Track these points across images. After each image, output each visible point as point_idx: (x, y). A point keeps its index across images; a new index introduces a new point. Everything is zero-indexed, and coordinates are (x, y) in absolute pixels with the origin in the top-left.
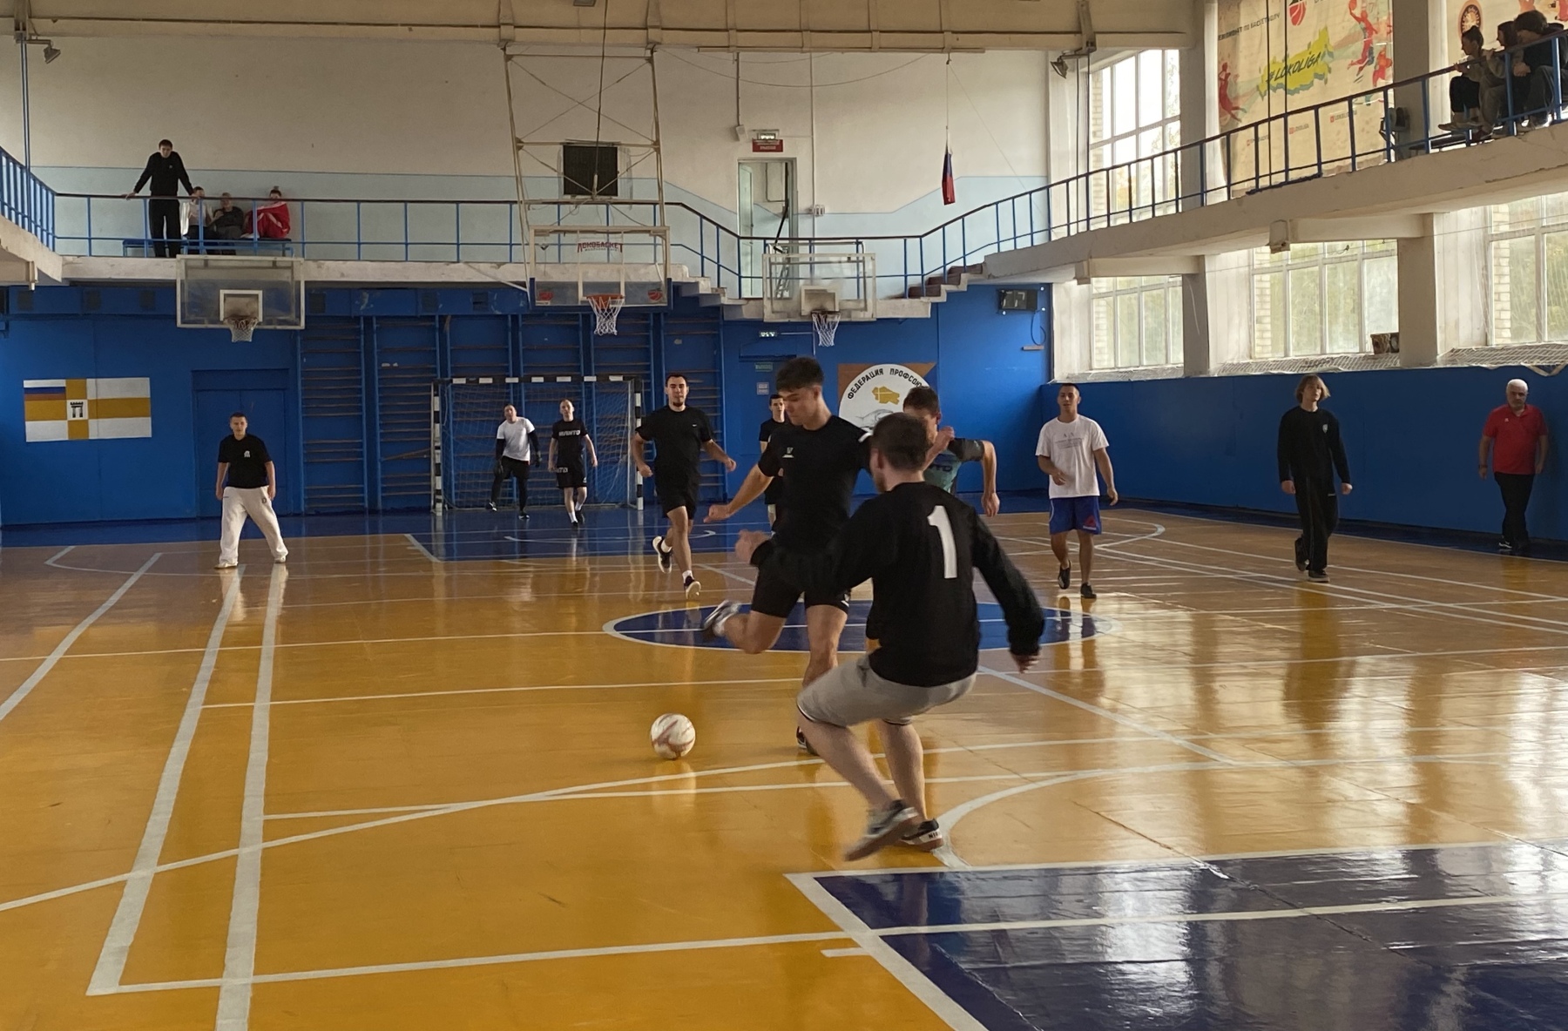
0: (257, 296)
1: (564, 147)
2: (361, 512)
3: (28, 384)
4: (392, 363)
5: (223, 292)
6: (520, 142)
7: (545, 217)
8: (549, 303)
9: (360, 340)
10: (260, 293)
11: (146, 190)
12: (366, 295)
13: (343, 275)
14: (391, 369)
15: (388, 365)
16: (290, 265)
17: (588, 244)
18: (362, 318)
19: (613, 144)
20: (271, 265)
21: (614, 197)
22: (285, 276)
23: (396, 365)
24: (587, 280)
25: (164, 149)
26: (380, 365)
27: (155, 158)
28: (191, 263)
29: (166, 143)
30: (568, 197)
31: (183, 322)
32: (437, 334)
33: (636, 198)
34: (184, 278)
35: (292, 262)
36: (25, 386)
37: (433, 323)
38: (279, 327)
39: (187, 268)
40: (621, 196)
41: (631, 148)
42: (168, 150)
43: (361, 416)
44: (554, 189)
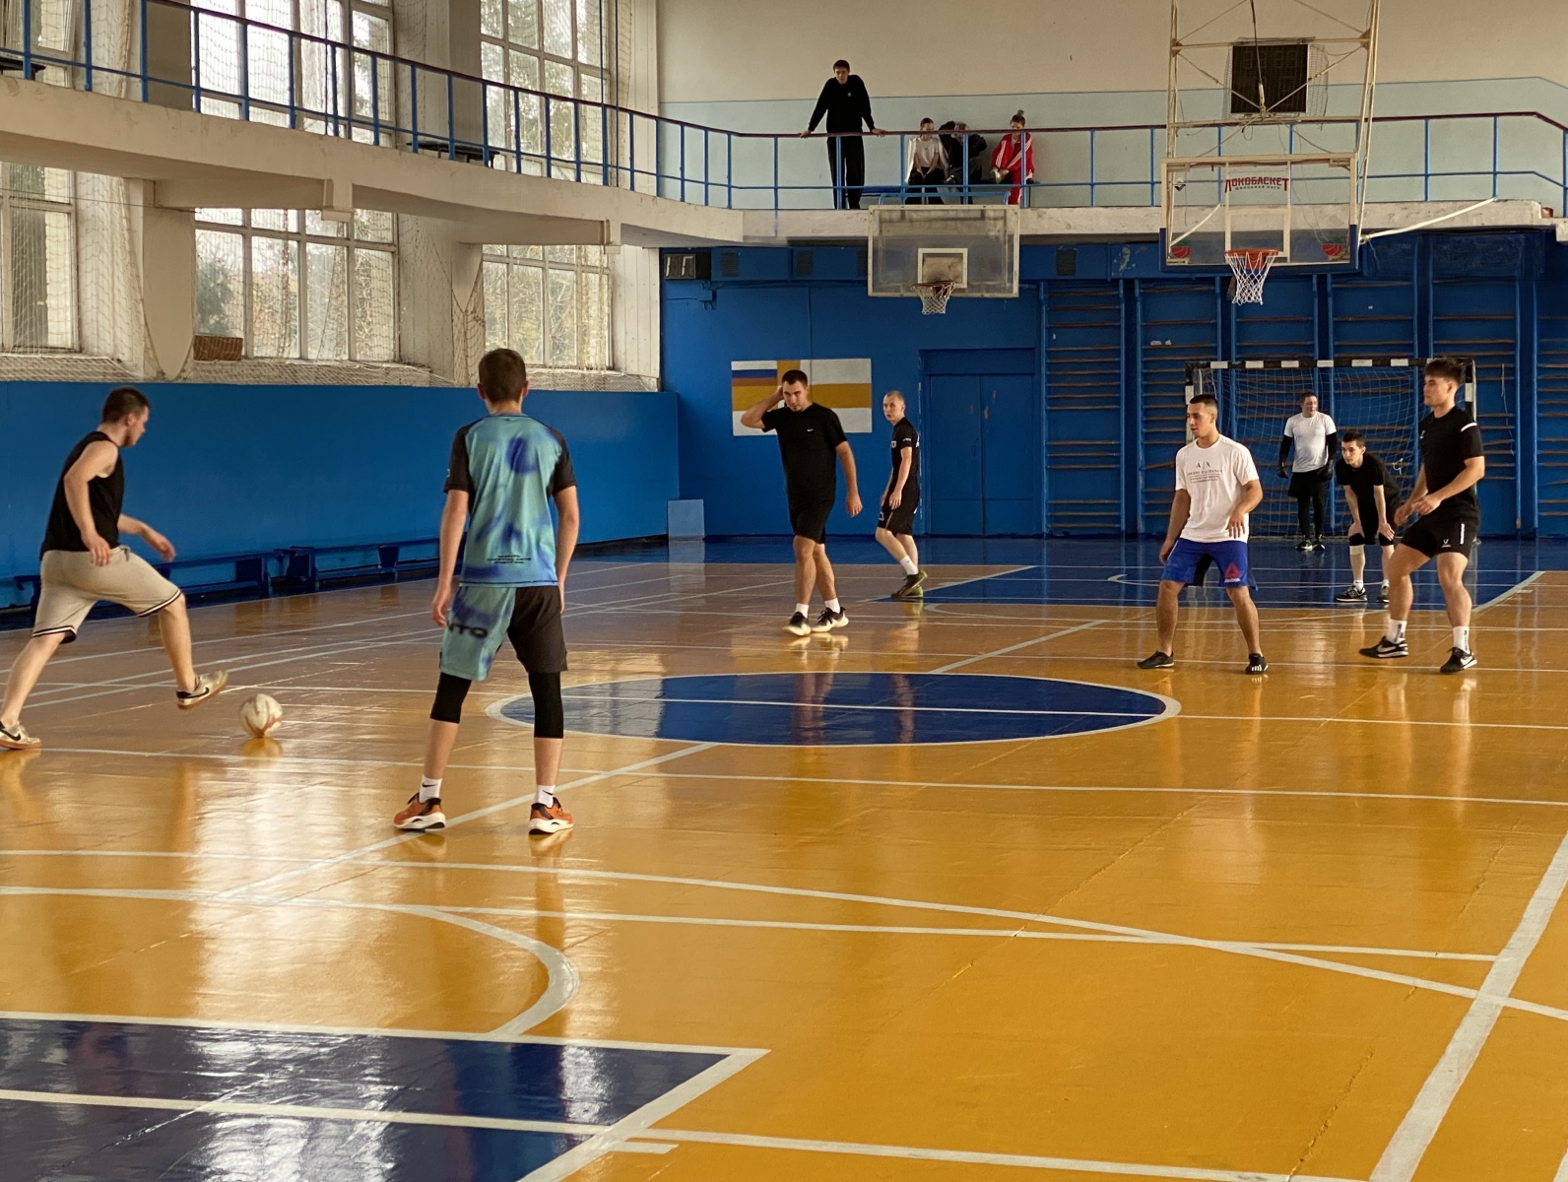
0: (962, 254)
1: (1234, 48)
2: (1117, 536)
3: (736, 366)
4: (1163, 341)
5: (921, 251)
6: (1178, 44)
7: (1201, 144)
8: (1186, 262)
9: (1119, 310)
10: (965, 251)
11: (822, 126)
12: (1126, 250)
13: (1069, 227)
14: (1163, 349)
15: (1158, 343)
16: (1002, 214)
17: (1240, 181)
18: (1121, 282)
19: (1304, 40)
20: (978, 215)
21: (1302, 115)
22: (994, 230)
23: (1168, 343)
24: (1236, 230)
25: (838, 73)
26: (1146, 342)
27: (832, 83)
28: (886, 216)
29: (842, 65)
30: (1238, 116)
31: (874, 290)
32: (1219, 301)
33: (1329, 115)
34: (877, 234)
35: (1005, 211)
36: (733, 368)
37: (1212, 288)
38: (987, 295)
39: (881, 221)
40: (1309, 114)
41: (1327, 45)
42: (843, 72)
43: (1119, 409)
44: (1217, 104)
